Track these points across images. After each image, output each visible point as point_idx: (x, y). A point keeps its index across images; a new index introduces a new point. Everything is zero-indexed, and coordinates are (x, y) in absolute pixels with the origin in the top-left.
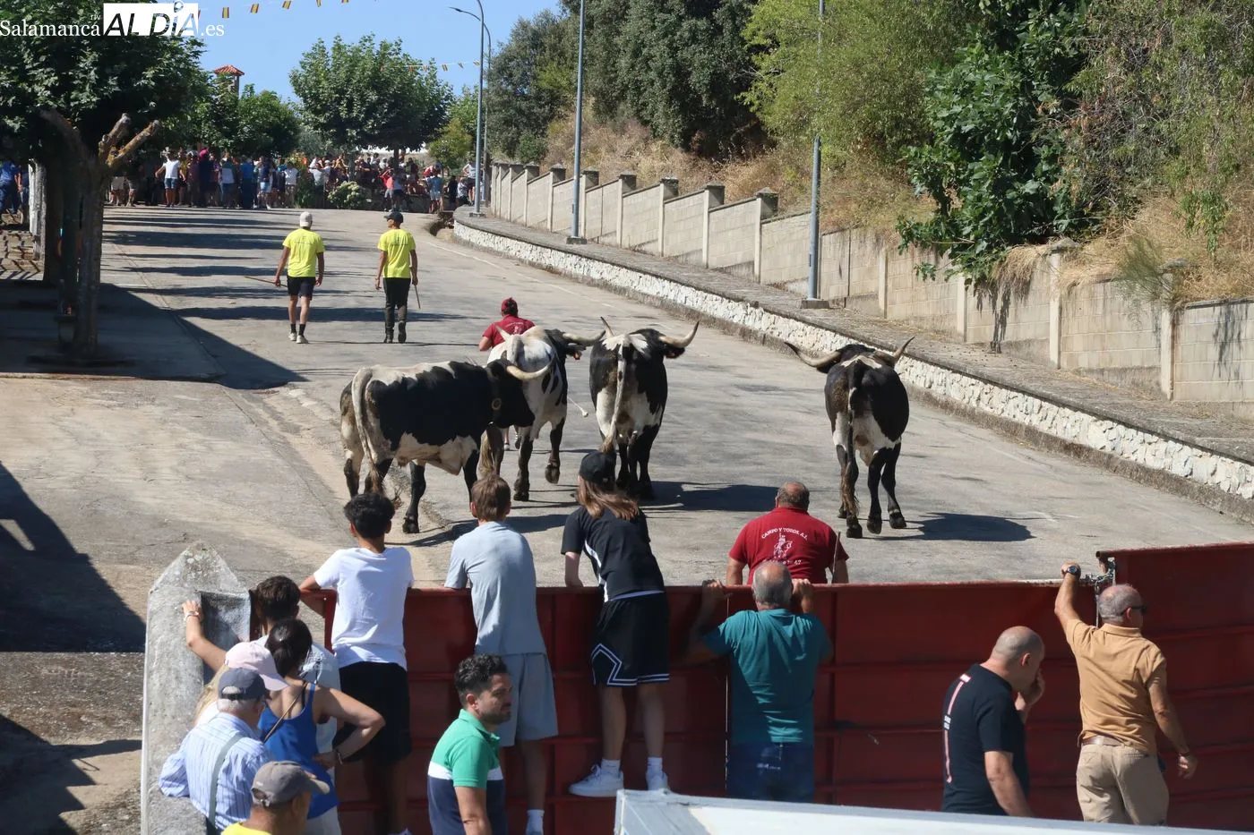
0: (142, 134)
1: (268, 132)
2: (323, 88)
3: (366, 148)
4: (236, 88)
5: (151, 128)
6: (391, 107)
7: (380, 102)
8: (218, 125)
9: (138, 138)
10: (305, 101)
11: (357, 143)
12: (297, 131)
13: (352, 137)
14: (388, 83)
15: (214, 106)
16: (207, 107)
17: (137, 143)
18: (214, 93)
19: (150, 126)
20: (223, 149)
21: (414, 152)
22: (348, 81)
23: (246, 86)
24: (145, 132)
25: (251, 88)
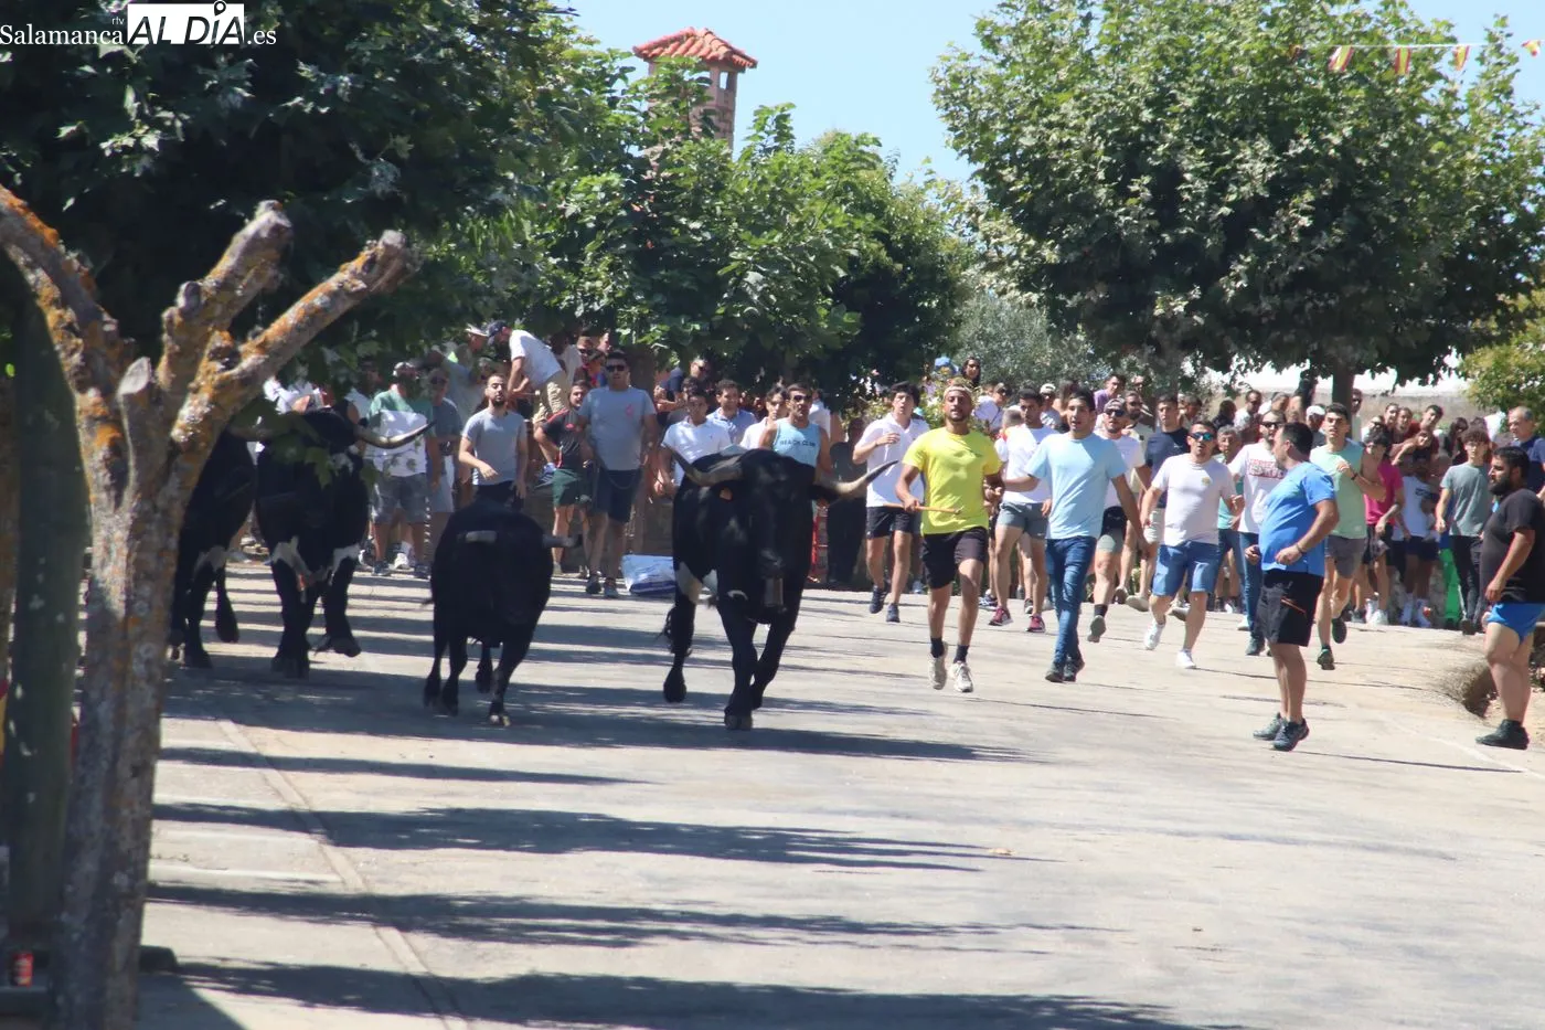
0: (332, 283)
1: (844, 295)
2: (1062, 126)
3: (1223, 367)
4: (719, 120)
5: (371, 262)
6: (1324, 212)
7: (1281, 189)
8: (644, 262)
9: (316, 297)
10: (990, 175)
11: (1188, 346)
12: (953, 292)
13: (1169, 322)
14: (1319, 111)
15: (637, 189)
16: (606, 188)
17: (313, 315)
18: (634, 137)
19: (365, 254)
20: (664, 354)
21: (1413, 387)
22: (1160, 102)
23: (761, 114)
24: (347, 276)
25: (782, 120)
